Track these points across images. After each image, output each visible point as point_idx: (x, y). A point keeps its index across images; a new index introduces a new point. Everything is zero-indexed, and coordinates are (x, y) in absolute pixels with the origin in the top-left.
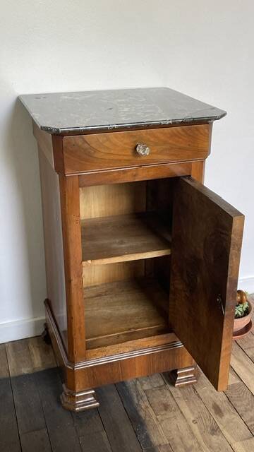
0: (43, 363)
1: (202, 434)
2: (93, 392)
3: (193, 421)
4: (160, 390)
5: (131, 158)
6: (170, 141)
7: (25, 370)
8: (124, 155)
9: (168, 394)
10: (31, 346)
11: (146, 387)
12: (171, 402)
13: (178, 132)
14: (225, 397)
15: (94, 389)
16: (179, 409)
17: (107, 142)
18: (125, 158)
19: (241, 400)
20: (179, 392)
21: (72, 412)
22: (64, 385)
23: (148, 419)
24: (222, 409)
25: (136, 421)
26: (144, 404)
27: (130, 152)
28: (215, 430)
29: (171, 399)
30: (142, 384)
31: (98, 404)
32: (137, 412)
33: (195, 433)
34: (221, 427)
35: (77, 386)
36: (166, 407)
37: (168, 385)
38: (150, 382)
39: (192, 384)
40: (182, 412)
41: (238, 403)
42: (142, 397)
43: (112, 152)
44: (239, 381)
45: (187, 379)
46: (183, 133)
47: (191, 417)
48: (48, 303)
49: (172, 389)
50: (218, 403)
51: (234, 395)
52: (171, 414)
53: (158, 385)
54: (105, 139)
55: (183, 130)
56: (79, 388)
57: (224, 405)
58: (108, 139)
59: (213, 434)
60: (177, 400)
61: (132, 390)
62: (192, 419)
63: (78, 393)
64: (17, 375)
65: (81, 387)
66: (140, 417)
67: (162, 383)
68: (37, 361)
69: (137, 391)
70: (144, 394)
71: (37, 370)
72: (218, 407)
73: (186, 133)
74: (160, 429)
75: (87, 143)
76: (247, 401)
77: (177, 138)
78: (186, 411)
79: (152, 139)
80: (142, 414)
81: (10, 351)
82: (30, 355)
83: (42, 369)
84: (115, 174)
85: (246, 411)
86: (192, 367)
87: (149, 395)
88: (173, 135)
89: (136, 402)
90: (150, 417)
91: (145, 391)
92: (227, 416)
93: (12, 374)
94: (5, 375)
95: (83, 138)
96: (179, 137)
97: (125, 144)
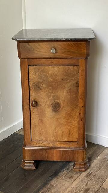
2: (33, 162)
5: (49, 54)
6: (68, 48)
13: (71, 44)
15: (34, 161)
17: (39, 46)
18: (47, 54)
27: (49, 52)
31: (35, 168)
35: (26, 157)
46: (73, 45)
55: (74, 44)
56: (27, 158)
58: (39, 45)
63: (26, 161)
65: (28, 158)
73: (75, 45)
75: (30, 46)
77: (71, 47)
79: (59, 47)
88: (69, 45)
95: (28, 44)
96: (72, 47)
97: (47, 48)
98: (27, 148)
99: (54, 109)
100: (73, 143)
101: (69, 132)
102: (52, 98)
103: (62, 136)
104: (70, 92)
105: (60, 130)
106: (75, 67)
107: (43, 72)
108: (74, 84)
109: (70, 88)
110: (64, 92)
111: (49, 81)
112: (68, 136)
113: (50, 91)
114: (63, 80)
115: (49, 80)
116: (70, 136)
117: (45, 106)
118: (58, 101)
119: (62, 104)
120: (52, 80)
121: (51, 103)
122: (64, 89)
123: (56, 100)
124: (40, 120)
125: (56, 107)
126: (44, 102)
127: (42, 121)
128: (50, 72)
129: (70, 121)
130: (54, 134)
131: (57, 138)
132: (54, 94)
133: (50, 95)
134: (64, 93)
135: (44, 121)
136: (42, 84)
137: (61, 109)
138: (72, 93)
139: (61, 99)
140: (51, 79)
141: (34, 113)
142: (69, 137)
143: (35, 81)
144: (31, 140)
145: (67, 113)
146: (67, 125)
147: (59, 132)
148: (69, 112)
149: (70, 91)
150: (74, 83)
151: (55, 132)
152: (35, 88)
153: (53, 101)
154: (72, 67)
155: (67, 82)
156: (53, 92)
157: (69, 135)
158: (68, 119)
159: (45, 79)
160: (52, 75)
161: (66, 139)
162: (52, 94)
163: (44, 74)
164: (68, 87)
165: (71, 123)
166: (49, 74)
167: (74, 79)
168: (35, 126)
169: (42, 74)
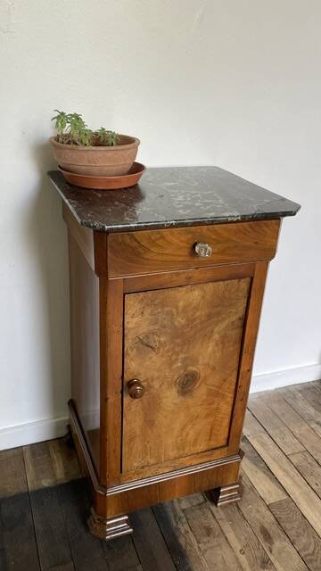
0: (66, 474)
1: (251, 568)
2: (127, 517)
3: (241, 551)
4: (200, 509)
5: (187, 259)
6: (234, 239)
7: (46, 483)
8: (179, 256)
9: (210, 515)
10: (52, 450)
11: (185, 505)
12: (214, 525)
13: (244, 229)
14: (272, 518)
15: (128, 515)
16: (224, 534)
17: (161, 240)
18: (181, 259)
19: (290, 522)
20: (221, 513)
21: (102, 541)
22: (92, 509)
23: (189, 548)
24: (271, 533)
25: (176, 552)
26: (183, 528)
27: (186, 252)
28: (266, 563)
29: (214, 522)
30: (179, 501)
31: (131, 530)
32: (176, 539)
33: (243, 566)
34: (272, 558)
35: (109, 513)
36: (209, 531)
37: (208, 503)
38: (189, 499)
39: (236, 502)
40: (226, 538)
41: (288, 526)
42: (180, 518)
43: (166, 252)
44: (286, 497)
45: (231, 498)
46: (250, 230)
47: (237, 546)
48: (73, 405)
49: (213, 508)
50: (266, 526)
51: (283, 516)
52: (214, 542)
53: (198, 502)
54: (158, 236)
55: (251, 227)
56: (111, 514)
57: (274, 530)
58: (162, 237)
59: (263, 568)
60: (220, 522)
61: (169, 509)
62: (240, 548)
63: (109, 520)
64: (36, 488)
65: (113, 512)
66: (179, 546)
67: (201, 499)
68: (59, 471)
69: (174, 510)
70: (182, 515)
71: (59, 482)
72: (267, 531)
73: (253, 230)
74: (204, 562)
75: (136, 240)
76: (297, 523)
77: (242, 235)
78: (231, 536)
79: (214, 237)
80: (182, 541)
81: (28, 456)
82: (51, 462)
83: (65, 481)
84: (166, 277)
85: (298, 537)
86: (237, 484)
87: (188, 516)
88: (238, 232)
89: (175, 524)
90: (191, 546)
91: (183, 511)
92: (277, 544)
93: (31, 487)
94: (22, 489)
95: (132, 236)
96: (245, 234)
97: (182, 241)
98: (111, 492)
99: (182, 388)
100: (218, 452)
101: (211, 430)
102: (179, 364)
103: (195, 443)
104: (223, 343)
105: (191, 432)
106: (242, 280)
107: (163, 306)
108: (233, 322)
109: (223, 333)
110: (210, 344)
111: (175, 326)
112: (208, 438)
113: (177, 349)
114: (209, 316)
115: (176, 324)
116: (213, 438)
117: (161, 386)
118: (194, 369)
119: (202, 374)
120: (183, 321)
121: (176, 377)
122: (210, 337)
123: (190, 368)
124: (145, 421)
125: (187, 384)
126: (158, 378)
127: (149, 423)
128: (181, 304)
129: (215, 406)
130: (177, 444)
131: (183, 450)
132: (186, 355)
133: (176, 359)
134: (208, 347)
135: (156, 422)
136: (159, 336)
137: (198, 385)
138: (226, 345)
139: (200, 362)
140: (180, 321)
141: (133, 410)
142: (210, 440)
143: (140, 333)
144: (121, 472)
145: (211, 390)
146: (207, 416)
147: (190, 436)
148: (214, 388)
149: (223, 341)
150: (234, 319)
151: (179, 439)
152: (138, 350)
153: (182, 371)
154: (236, 281)
155: (218, 322)
156: (184, 351)
157: (211, 436)
158: (212, 403)
159: (165, 322)
160: (184, 311)
161: (202, 447)
162: (182, 356)
163: (166, 309)
164: (219, 333)
165: (217, 409)
166: (177, 307)
167: (234, 310)
168: (132, 439)
169: (159, 310)
